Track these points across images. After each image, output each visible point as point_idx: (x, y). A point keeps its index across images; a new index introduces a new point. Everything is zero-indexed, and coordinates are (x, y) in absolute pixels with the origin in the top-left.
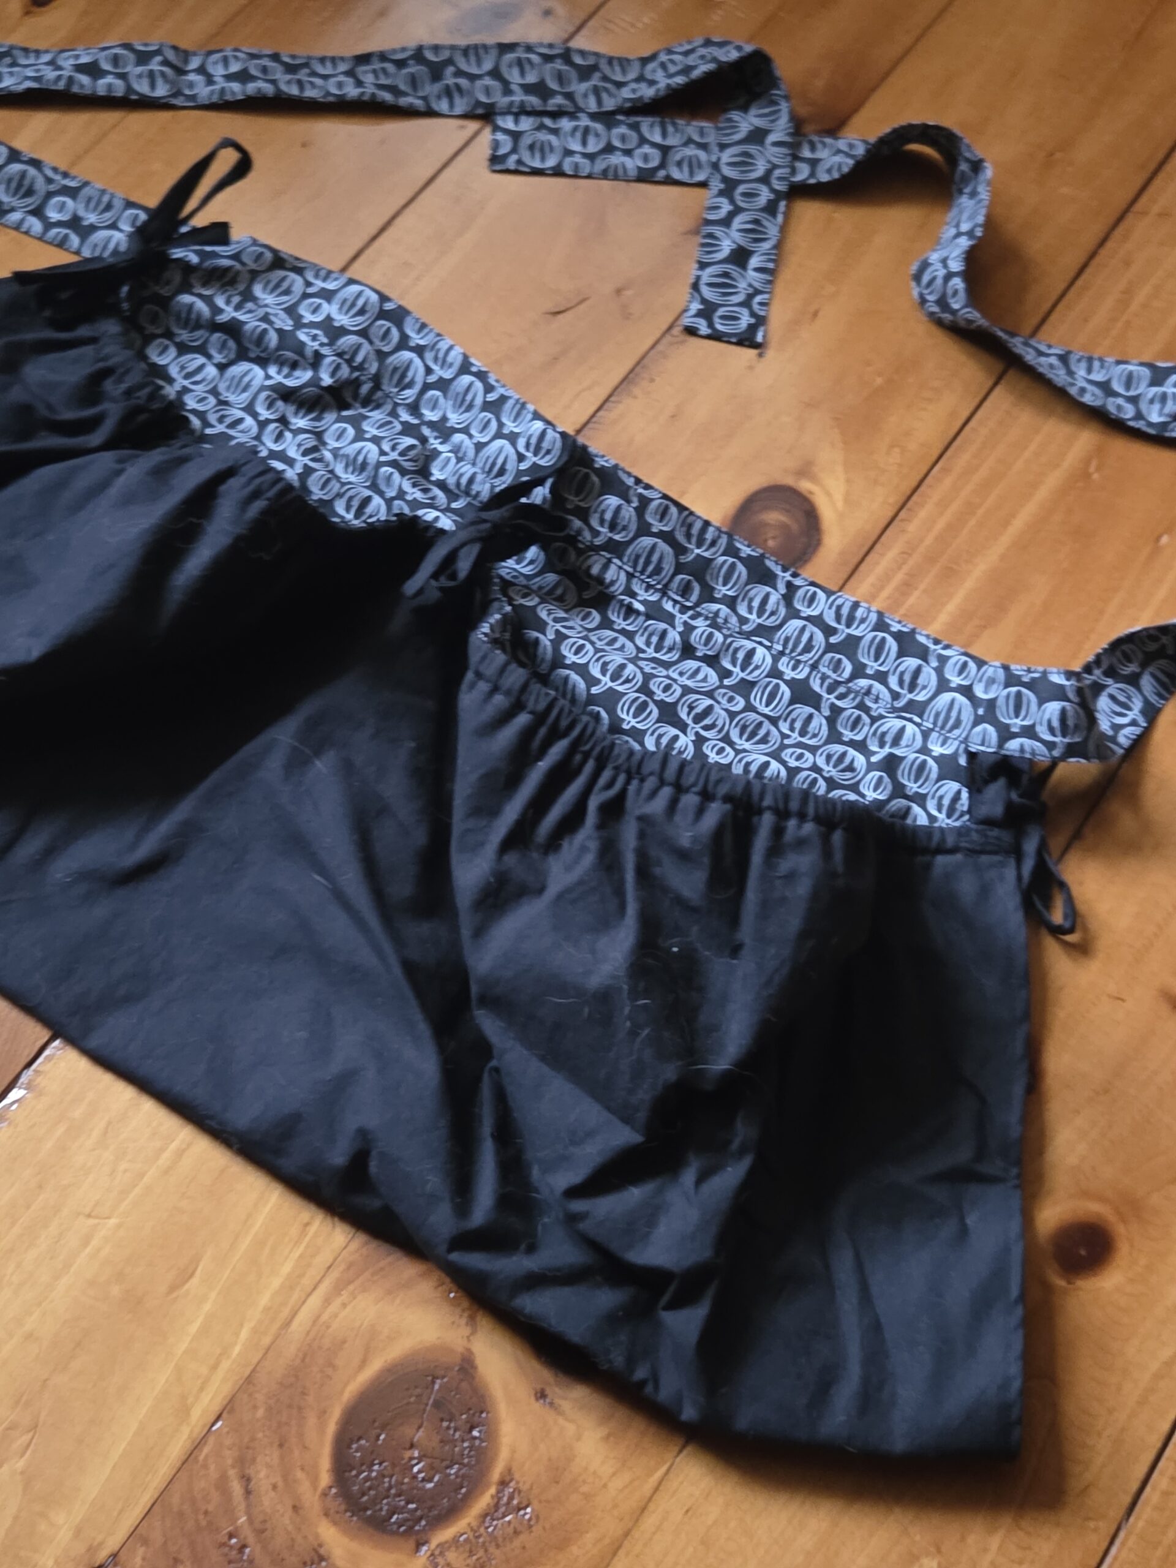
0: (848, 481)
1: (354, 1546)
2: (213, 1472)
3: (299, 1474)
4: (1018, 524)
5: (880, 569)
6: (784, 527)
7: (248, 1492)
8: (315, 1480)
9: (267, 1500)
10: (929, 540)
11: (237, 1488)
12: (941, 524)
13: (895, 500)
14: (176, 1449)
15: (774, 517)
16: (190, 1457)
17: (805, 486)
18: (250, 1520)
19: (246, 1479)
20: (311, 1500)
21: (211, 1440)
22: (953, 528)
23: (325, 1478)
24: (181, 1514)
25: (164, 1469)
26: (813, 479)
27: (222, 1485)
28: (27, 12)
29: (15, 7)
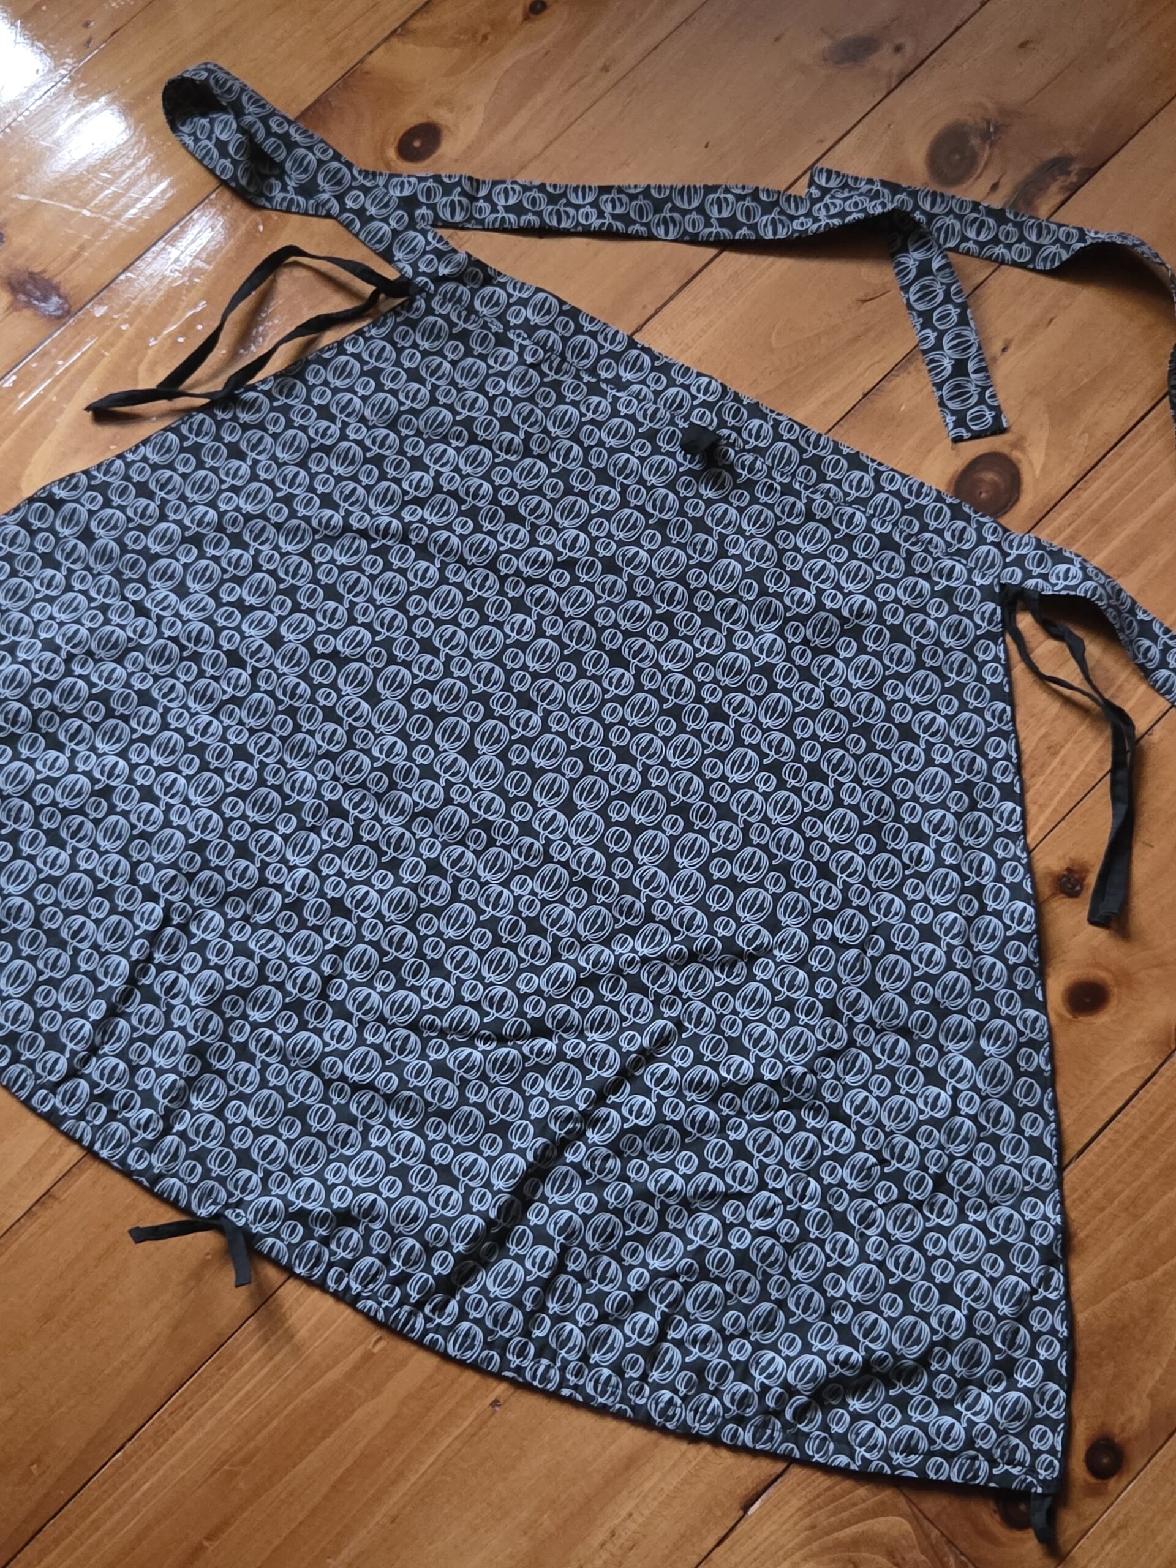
0: (1047, 455)
4: (1161, 502)
5: (1056, 524)
6: (994, 484)
10: (1095, 506)
12: (1106, 495)
13: (1078, 472)
15: (989, 476)
17: (1016, 455)
22: (1113, 500)
26: (1023, 450)
28: (526, 18)
29: (518, 13)
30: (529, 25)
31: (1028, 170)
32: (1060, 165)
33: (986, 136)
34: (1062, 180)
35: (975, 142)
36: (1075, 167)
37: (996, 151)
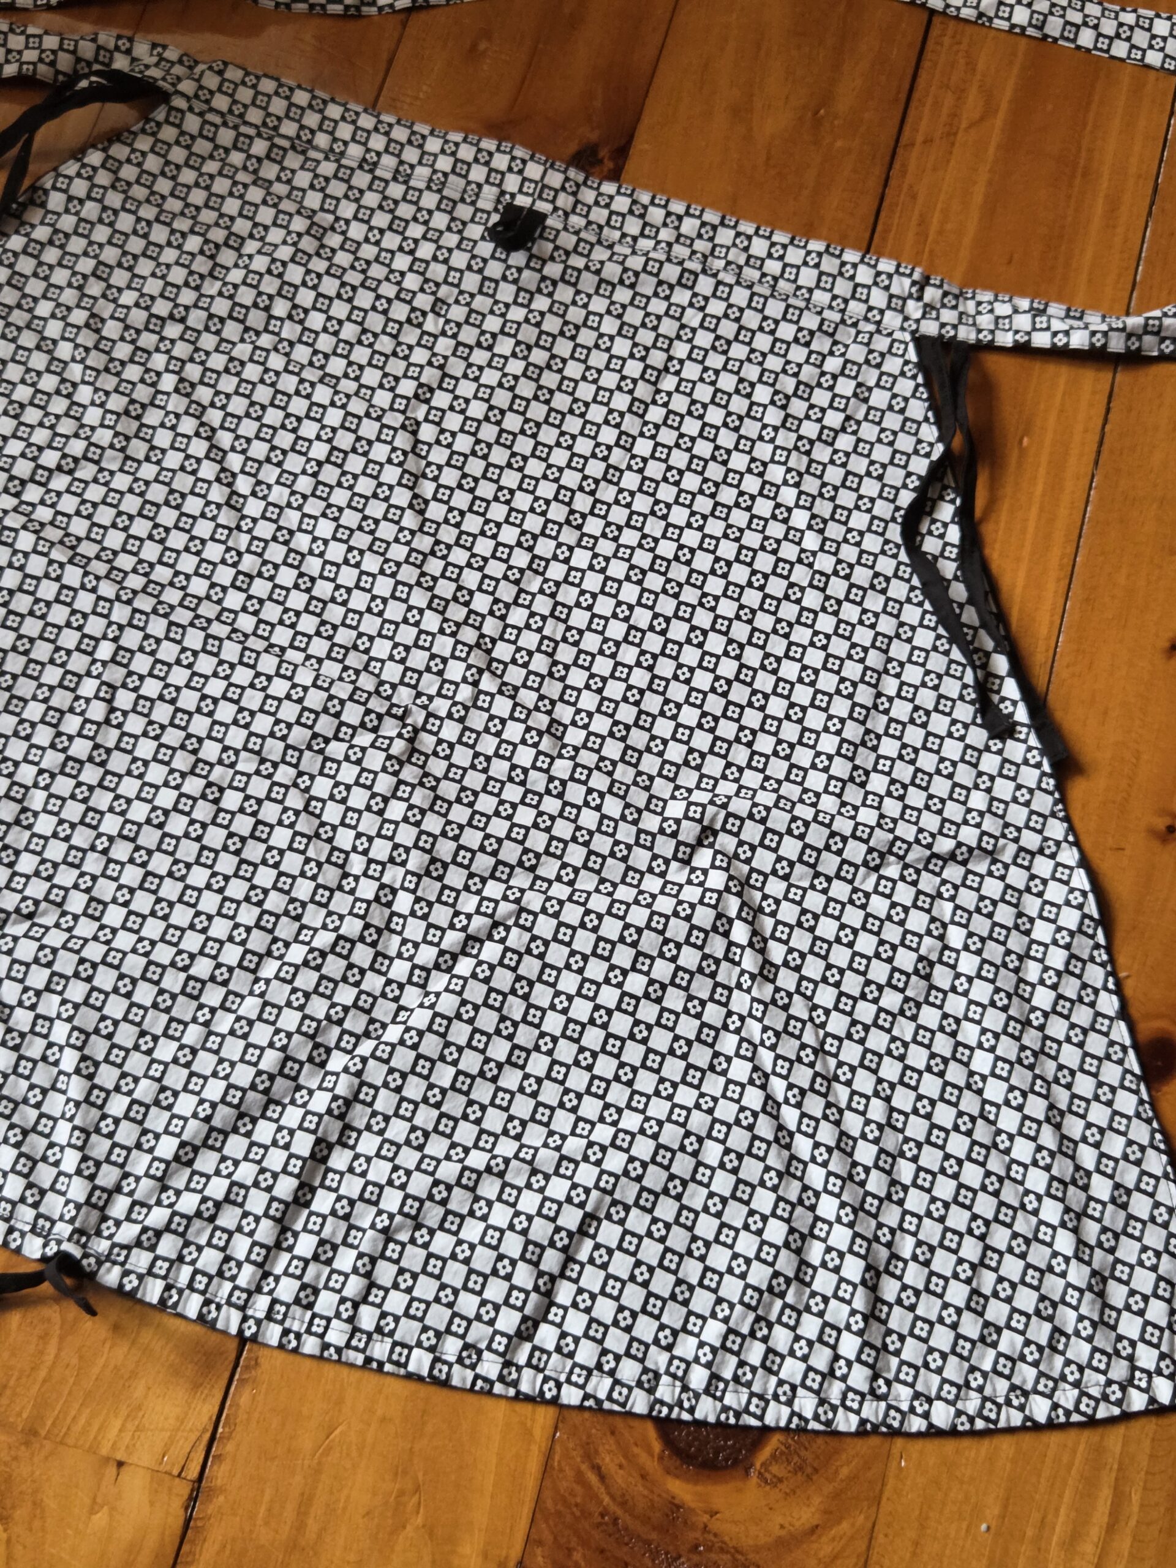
1: (699, 1488)
2: (570, 1473)
3: (636, 1450)
7: (602, 1478)
9: (620, 1478)
11: (592, 1478)
14: (534, 1465)
16: (547, 1467)
18: (613, 1497)
19: (597, 1469)
20: (652, 1465)
21: (558, 1448)
23: (657, 1446)
24: (559, 1514)
25: (531, 1484)
27: (580, 1478)
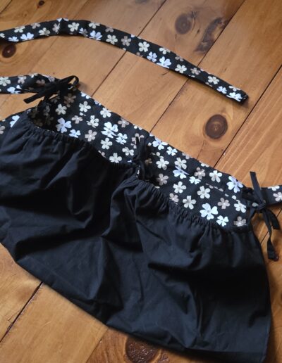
0: (234, 113)
2: (100, 352)
3: (119, 352)
4: (275, 120)
5: (242, 134)
6: (218, 125)
7: (108, 356)
8: (122, 353)
9: (112, 358)
10: (253, 126)
12: (256, 122)
15: (216, 123)
16: (95, 349)
17: (223, 114)
20: (121, 357)
22: (260, 121)
23: (124, 353)
24: (94, 361)
25: (90, 351)
26: (226, 112)
27: (103, 354)
28: (38, 7)
29: (35, 6)
30: (39, 9)
31: (208, 24)
32: (218, 21)
33: (192, 16)
34: (219, 26)
35: (189, 19)
36: (223, 21)
37: (197, 21)
